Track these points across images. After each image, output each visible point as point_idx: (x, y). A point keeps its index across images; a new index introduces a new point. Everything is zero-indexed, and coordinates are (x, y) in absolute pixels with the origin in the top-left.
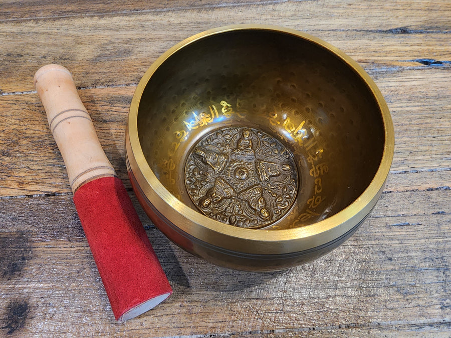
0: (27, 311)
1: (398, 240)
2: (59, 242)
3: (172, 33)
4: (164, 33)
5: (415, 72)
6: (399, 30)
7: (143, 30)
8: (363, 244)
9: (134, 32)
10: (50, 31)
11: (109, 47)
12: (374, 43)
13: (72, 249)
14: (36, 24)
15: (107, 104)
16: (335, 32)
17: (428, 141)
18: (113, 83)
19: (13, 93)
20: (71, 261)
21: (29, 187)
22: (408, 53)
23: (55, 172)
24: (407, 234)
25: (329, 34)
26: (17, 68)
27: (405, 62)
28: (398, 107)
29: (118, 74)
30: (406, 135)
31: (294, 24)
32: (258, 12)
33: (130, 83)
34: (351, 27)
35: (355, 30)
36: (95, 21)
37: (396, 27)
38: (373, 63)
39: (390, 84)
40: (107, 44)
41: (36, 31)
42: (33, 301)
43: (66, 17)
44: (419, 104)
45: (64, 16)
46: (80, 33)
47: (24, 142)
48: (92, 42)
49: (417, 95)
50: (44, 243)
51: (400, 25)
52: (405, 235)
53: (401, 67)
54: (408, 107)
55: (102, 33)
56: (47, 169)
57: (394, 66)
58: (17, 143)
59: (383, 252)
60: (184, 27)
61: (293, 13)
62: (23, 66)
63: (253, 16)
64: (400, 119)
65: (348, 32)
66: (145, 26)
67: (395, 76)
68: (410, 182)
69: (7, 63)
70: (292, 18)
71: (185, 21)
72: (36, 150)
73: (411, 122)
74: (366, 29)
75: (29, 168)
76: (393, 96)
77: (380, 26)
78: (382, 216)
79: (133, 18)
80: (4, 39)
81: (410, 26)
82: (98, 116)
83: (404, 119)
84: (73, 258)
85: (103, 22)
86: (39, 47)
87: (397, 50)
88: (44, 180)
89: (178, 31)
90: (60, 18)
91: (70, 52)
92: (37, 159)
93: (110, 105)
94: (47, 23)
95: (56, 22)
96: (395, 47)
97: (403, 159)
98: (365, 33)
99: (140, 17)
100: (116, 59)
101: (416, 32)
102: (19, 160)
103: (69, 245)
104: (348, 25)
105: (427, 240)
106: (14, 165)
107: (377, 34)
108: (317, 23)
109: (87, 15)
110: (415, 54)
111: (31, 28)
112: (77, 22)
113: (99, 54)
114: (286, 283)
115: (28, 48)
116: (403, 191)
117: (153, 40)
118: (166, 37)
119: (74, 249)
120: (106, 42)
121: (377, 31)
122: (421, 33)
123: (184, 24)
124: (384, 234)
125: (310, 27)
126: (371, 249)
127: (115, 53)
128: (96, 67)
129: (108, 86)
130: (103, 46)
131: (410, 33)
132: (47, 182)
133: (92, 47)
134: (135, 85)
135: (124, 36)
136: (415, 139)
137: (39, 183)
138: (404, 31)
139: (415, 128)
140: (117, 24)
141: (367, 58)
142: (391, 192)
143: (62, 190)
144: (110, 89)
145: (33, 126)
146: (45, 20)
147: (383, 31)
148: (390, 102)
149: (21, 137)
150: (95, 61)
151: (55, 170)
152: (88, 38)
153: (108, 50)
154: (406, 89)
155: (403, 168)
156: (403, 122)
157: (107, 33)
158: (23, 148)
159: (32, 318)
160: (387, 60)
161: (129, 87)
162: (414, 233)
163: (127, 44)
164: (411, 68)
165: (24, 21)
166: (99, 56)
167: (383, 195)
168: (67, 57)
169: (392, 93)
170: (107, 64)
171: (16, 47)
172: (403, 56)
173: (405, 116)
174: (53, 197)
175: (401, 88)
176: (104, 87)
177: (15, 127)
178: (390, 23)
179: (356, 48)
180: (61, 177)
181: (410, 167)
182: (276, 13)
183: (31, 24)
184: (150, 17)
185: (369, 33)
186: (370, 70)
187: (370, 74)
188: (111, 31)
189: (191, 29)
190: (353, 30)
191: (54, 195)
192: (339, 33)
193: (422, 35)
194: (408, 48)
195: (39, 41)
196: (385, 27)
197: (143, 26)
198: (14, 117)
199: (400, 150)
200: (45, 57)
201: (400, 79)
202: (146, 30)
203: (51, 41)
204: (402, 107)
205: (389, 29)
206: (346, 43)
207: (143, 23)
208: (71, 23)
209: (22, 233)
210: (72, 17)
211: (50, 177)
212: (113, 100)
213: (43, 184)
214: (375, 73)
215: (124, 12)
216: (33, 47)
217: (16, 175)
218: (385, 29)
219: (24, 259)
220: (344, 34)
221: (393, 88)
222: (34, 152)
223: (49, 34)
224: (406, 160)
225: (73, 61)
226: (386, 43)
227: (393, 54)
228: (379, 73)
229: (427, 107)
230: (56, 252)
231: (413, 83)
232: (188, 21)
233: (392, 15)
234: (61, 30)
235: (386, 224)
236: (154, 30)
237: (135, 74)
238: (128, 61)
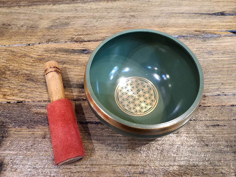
0: (3, 166)
1: (212, 134)
2: (22, 129)
3: (92, 14)
4: (87, 14)
5: (227, 38)
6: (219, 14)
7: (76, 12)
8: (192, 136)
9: (71, 13)
10: (26, 12)
11: (57, 21)
12: (204, 21)
13: (29, 133)
14: (19, 8)
15: (54, 52)
16: (183, 14)
17: (233, 77)
18: (58, 41)
19: (5, 45)
20: (28, 139)
21: (9, 98)
22: (224, 27)
23: (23, 90)
24: (218, 131)
25: (179, 15)
26: (7, 32)
27: (222, 32)
28: (216, 57)
29: (61, 36)
30: (220, 74)
31: (160, 9)
32: (140, 3)
33: (67, 41)
34: (192, 11)
35: (194, 13)
36: (51, 7)
37: (218, 12)
38: (203, 32)
39: (213, 44)
40: (56, 20)
41: (19, 12)
42: (6, 161)
43: (35, 4)
44: (229, 56)
45: (34, 4)
46: (42, 13)
47: (8, 73)
48: (48, 18)
49: (228, 50)
50: (14, 129)
51: (221, 11)
52: (216, 131)
53: (219, 34)
54: (222, 57)
55: (54, 13)
56: (19, 88)
57: (215, 34)
58: (4, 73)
59: (203, 141)
60: (99, 10)
61: (160, 3)
62: (11, 31)
63: (137, 5)
64: (217, 64)
65: (190, 14)
66: (78, 10)
67: (215, 40)
68: (221, 101)
69: (2, 29)
70: (159, 6)
71: (100, 7)
72: (14, 77)
73: (224, 66)
74: (201, 13)
75: (10, 87)
76: (214, 51)
77: (208, 11)
78: (203, 120)
79: (72, 5)
80: (1, 16)
81: (226, 11)
82: (48, 59)
83: (219, 64)
84: (29, 138)
85: (55, 7)
86: (20, 20)
87: (218, 25)
88: (17, 94)
89: (95, 13)
90: (32, 5)
91: (36, 23)
92: (14, 82)
93: (56, 53)
94: (25, 8)
95: (30, 7)
96: (217, 23)
97: (218, 87)
98: (200, 15)
99: (76, 5)
100: (61, 28)
101: (229, 14)
102: (5, 82)
103: (28, 131)
104: (191, 10)
105: (229, 135)
106: (2, 85)
107: (207, 16)
108: (173, 9)
109: (47, 3)
110: (228, 27)
111: (16, 10)
112: (41, 7)
113: (51, 25)
114: (146, 156)
115: (14, 21)
116: (216, 106)
117: (81, 18)
118: (89, 16)
119: (30, 133)
120: (56, 18)
121: (207, 14)
122: (232, 15)
123: (98, 9)
124: (204, 130)
125: (168, 11)
126: (196, 139)
127: (60, 24)
128: (49, 32)
129: (55, 43)
130: (54, 21)
131: (226, 15)
132: (19, 95)
133: (48, 21)
134: (70, 42)
135: (66, 15)
136: (226, 76)
137: (14, 95)
138: (222, 14)
139: (226, 70)
140: (63, 8)
141: (200, 29)
142: (209, 106)
143: (26, 99)
144: (56, 44)
145: (14, 64)
146: (24, 6)
147: (210, 14)
148: (212, 54)
149: (7, 69)
150: (49, 29)
151: (23, 89)
152: (46, 16)
153: (56, 23)
154: (222, 47)
155: (218, 92)
156: (219, 66)
157: (57, 13)
158: (7, 76)
159: (5, 170)
160: (212, 31)
161: (66, 43)
162: (222, 130)
163: (67, 19)
164: (225, 35)
165: (13, 6)
166: (52, 26)
167: (205, 108)
168: (34, 26)
169: (213, 50)
170: (56, 30)
171: (8, 21)
172: (221, 28)
173: (220, 62)
174: (21, 103)
175: (218, 47)
176: (53, 43)
177: (4, 64)
178: (215, 9)
179: (194, 24)
180: (26, 92)
181: (221, 92)
182: (150, 3)
183: (16, 8)
184: (80, 5)
185: (202, 15)
186: (202, 36)
187: (201, 38)
188: (59, 12)
189: (103, 11)
190: (193, 13)
191: (22, 102)
192: (185, 15)
193: (232, 17)
194: (224, 24)
195: (21, 17)
196: (211, 12)
197: (76, 10)
198: (4, 59)
199: (216, 82)
200: (22, 26)
201: (218, 41)
202: (78, 12)
203: (26, 17)
204: (219, 57)
205: (214, 13)
206: (189, 21)
207: (76, 8)
208: (38, 7)
209: (3, 123)
210: (39, 4)
211: (20, 92)
212: (57, 51)
213: (16, 96)
214: (204, 38)
215: (67, 2)
216: (17, 21)
217: (2, 90)
218: (211, 13)
219: (3, 137)
220: (188, 15)
221: (214, 47)
222: (13, 78)
223: (26, 14)
224: (220, 88)
225: (37, 29)
226: (212, 21)
227: (215, 27)
228: (207, 38)
229: (233, 58)
230: (21, 134)
231: (226, 44)
232: (101, 7)
233: (216, 5)
234: (32, 12)
235: (206, 124)
236: (82, 12)
237: (70, 36)
238: (67, 29)
